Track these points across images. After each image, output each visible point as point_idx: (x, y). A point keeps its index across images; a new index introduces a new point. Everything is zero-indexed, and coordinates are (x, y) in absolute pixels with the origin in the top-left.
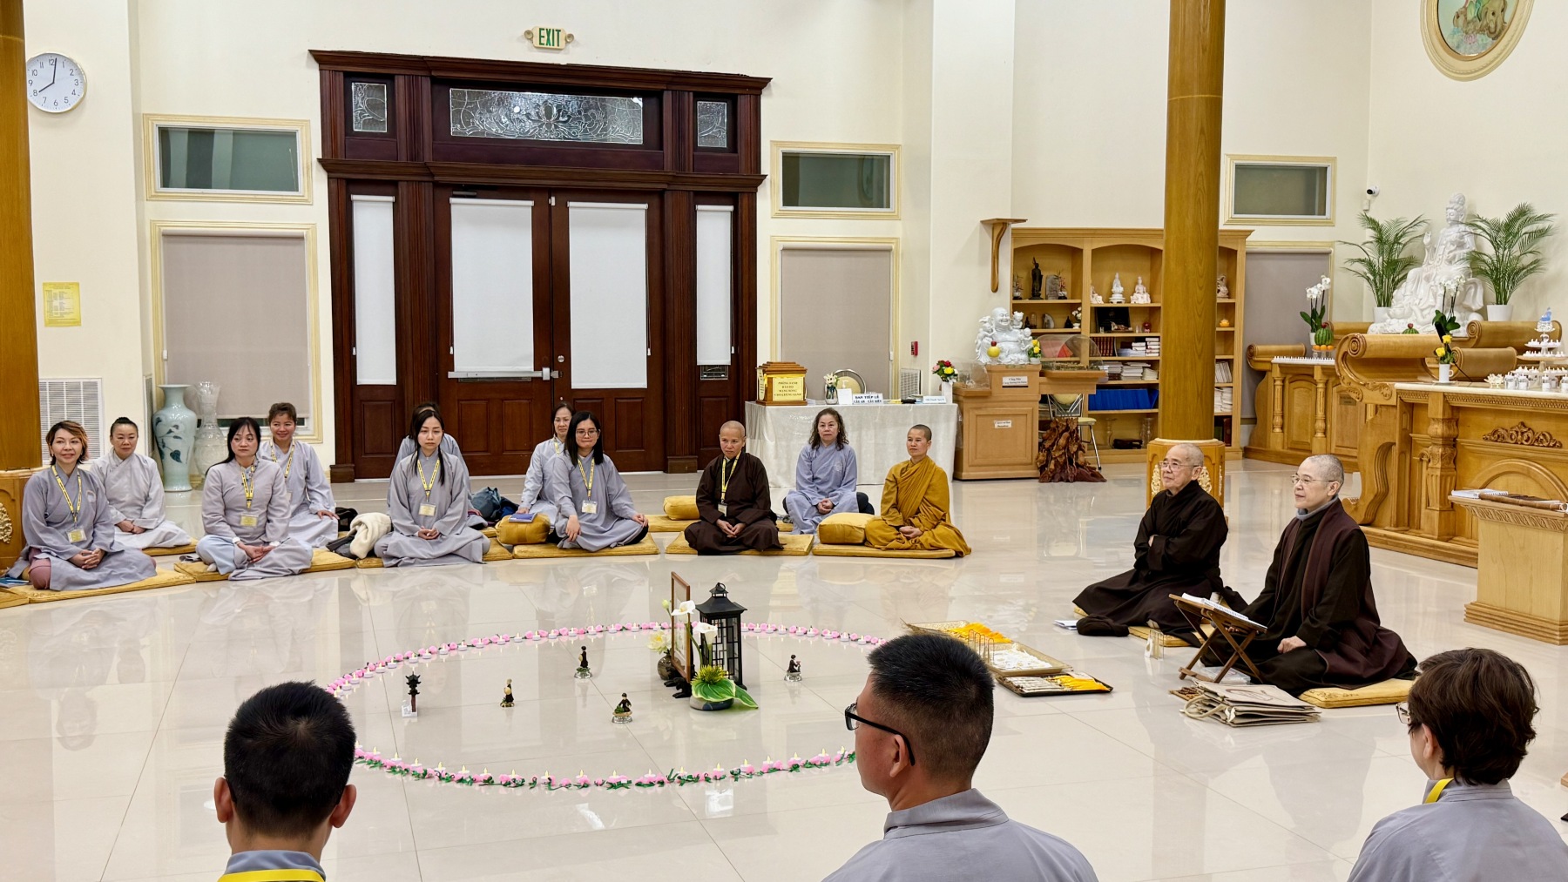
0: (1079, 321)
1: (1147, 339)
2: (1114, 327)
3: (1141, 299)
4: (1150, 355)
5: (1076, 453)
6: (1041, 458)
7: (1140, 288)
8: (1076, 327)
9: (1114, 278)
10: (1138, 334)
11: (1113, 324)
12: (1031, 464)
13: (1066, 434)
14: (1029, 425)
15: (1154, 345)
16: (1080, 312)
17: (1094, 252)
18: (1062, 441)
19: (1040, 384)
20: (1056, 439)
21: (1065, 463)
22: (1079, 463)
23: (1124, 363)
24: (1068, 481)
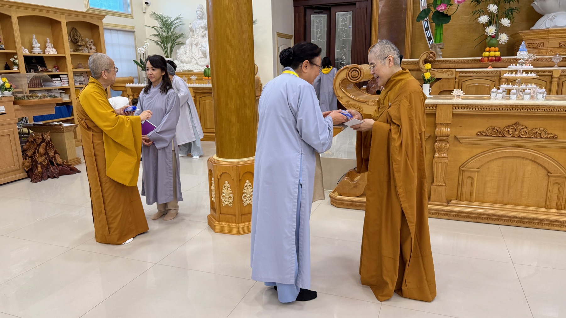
0: (17, 65)
1: (60, 76)
2: (40, 69)
3: (51, 51)
4: (64, 85)
5: (54, 156)
6: (27, 164)
7: (49, 45)
8: (15, 69)
9: (33, 38)
10: (55, 73)
11: (39, 67)
12: (19, 169)
13: (44, 144)
14: (13, 142)
15: (64, 79)
16: (16, 59)
17: (18, 18)
18: (42, 150)
19: (15, 110)
20: (36, 149)
21: (48, 164)
22: (58, 162)
23: (49, 91)
24: (55, 177)
